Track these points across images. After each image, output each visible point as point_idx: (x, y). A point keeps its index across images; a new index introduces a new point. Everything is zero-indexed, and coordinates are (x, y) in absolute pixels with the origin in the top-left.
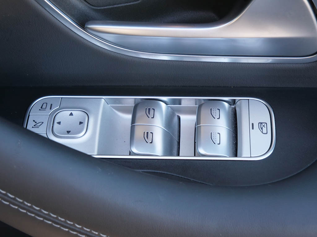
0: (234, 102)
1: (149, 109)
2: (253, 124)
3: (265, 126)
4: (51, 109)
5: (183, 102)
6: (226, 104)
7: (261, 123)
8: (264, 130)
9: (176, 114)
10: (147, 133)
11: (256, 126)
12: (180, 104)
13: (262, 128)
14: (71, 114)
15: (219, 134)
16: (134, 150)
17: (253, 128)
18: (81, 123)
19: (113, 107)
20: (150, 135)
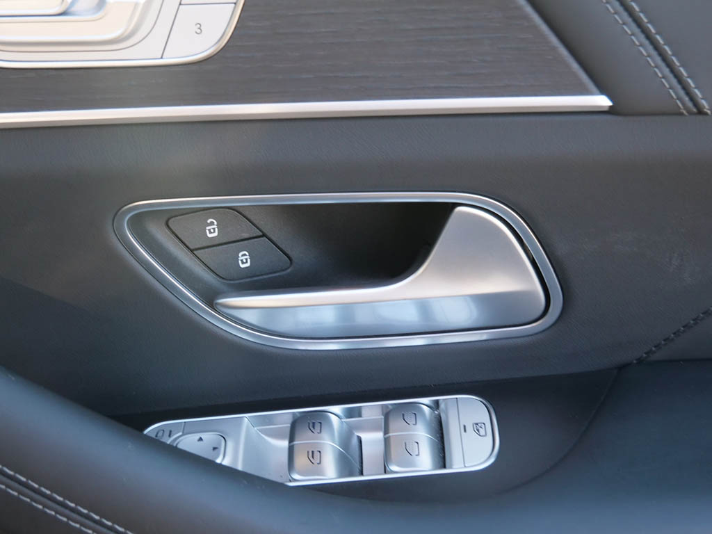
0: (437, 402)
1: (314, 423)
2: (465, 426)
3: (483, 427)
4: (170, 436)
5: (364, 412)
6: (426, 409)
7: (477, 424)
8: (482, 432)
9: (354, 434)
10: (313, 452)
11: (470, 428)
12: (360, 416)
13: (478, 430)
14: (201, 439)
15: (417, 443)
16: (296, 476)
17: (465, 431)
18: (215, 449)
19: (261, 431)
20: (317, 454)
